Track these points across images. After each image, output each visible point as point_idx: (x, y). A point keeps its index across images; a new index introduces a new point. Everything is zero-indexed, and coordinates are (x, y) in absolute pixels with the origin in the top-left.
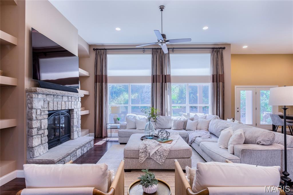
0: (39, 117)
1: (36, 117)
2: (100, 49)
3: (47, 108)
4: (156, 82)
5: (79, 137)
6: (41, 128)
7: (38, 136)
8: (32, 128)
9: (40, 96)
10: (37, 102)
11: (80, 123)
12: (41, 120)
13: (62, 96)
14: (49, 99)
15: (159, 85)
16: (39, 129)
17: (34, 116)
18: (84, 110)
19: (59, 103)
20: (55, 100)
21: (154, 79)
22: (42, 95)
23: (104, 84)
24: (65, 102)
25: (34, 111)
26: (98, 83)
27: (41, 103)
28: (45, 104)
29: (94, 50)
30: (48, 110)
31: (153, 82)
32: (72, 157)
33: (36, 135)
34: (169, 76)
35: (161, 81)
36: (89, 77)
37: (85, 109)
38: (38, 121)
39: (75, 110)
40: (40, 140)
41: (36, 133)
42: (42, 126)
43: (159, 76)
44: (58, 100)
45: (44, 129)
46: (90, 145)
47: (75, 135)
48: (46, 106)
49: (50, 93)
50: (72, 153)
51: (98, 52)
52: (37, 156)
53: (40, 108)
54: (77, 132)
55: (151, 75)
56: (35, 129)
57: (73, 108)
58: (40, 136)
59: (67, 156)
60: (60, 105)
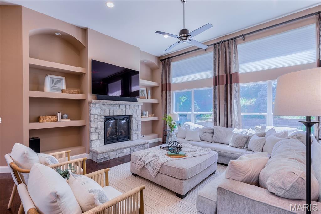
0: (97, 120)
1: (94, 120)
2: (166, 59)
3: (103, 114)
4: (219, 85)
5: (139, 139)
6: (98, 128)
7: (96, 133)
8: (91, 127)
9: (97, 106)
10: (94, 110)
11: (141, 128)
12: (98, 122)
13: (119, 105)
14: (105, 107)
15: (222, 87)
16: (97, 128)
17: (92, 119)
18: (153, 116)
19: (115, 110)
20: (111, 108)
21: (217, 81)
22: (99, 105)
23: (168, 91)
24: (122, 109)
25: (92, 116)
26: (163, 92)
27: (99, 110)
28: (102, 111)
29: (161, 60)
30: (104, 115)
31: (215, 84)
32: (118, 153)
33: (94, 132)
34: (236, 74)
35: (225, 83)
36: (159, 86)
37: (155, 116)
38: (96, 123)
39: (133, 116)
40: (97, 136)
41: (94, 131)
42: (99, 127)
43: (222, 76)
44: (114, 108)
45: (101, 129)
46: (143, 147)
47: (134, 137)
48: (103, 112)
49: (107, 103)
50: (117, 150)
51: (164, 62)
52: (94, 146)
53: (98, 114)
54: (136, 135)
55: (212, 77)
56: (93, 128)
57: (131, 114)
58: (97, 133)
59: (112, 151)
60: (116, 111)
